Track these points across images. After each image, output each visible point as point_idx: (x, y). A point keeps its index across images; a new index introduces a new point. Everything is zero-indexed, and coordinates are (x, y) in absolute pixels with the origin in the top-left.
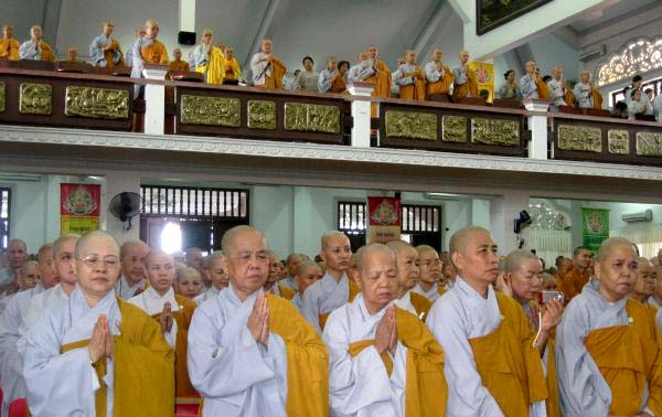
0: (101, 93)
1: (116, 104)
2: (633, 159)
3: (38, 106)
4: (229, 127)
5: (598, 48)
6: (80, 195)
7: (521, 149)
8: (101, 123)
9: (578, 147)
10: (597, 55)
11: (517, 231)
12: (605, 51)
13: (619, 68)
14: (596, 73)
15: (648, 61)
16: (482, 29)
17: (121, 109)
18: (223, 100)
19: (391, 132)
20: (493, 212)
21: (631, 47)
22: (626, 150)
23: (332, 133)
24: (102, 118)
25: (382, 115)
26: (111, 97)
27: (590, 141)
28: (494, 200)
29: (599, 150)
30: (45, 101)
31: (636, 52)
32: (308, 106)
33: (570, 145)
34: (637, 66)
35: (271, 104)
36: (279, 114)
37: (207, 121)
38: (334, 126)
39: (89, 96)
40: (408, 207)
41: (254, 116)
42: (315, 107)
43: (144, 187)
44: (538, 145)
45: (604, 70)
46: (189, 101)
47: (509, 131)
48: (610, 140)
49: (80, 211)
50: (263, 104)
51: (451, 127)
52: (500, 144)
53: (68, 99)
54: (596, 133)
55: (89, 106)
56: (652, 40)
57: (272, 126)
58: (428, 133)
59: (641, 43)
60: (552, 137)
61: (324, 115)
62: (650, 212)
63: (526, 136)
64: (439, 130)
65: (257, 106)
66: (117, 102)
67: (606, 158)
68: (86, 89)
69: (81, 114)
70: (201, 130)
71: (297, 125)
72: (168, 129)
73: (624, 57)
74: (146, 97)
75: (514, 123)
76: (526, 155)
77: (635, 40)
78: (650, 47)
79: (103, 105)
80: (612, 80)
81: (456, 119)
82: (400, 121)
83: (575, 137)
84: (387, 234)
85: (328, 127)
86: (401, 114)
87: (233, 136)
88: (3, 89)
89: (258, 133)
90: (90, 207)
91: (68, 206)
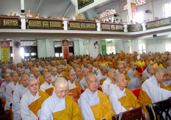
0: (12, 21)
1: (15, 23)
2: (115, 31)
4: (39, 27)
5: (100, 11)
6: (5, 43)
7: (95, 29)
9: (106, 29)
12: (101, 12)
13: (104, 15)
14: (100, 16)
15: (109, 13)
16: (79, 8)
17: (16, 24)
18: (38, 21)
19: (71, 27)
21: (106, 11)
22: (114, 29)
23: (60, 28)
24: (12, 26)
25: (70, 23)
26: (14, 22)
27: (108, 27)
29: (110, 29)
31: (107, 12)
32: (55, 22)
33: (104, 28)
34: (108, 14)
35: (48, 22)
36: (49, 24)
37: (35, 26)
38: (60, 26)
39: (9, 22)
40: (69, 42)
41: (44, 25)
42: (56, 22)
44: (99, 29)
45: (101, 15)
46: (31, 22)
47: (93, 26)
48: (111, 27)
49: (5, 46)
50: (46, 22)
51: (83, 25)
52: (92, 29)
53: (4, 22)
54: (109, 26)
55: (9, 24)
56: (110, 10)
57: (48, 26)
58: (78, 27)
59: (108, 10)
60: (101, 27)
61: (58, 24)
62: (112, 41)
63: (96, 27)
64: (80, 26)
65: (45, 22)
67: (111, 30)
68: (8, 20)
69: (8, 25)
70: (33, 28)
71: (53, 26)
72: (27, 28)
73: (105, 13)
74: (22, 21)
75: (94, 24)
76: (97, 30)
77: (107, 10)
78: (110, 11)
79: (12, 23)
80: (103, 17)
81: (83, 24)
82: (73, 25)
83: (105, 27)
84: (66, 48)
85: (59, 26)
86: (73, 23)
87: (40, 29)
89: (45, 28)
90: (7, 46)
91: (2, 46)
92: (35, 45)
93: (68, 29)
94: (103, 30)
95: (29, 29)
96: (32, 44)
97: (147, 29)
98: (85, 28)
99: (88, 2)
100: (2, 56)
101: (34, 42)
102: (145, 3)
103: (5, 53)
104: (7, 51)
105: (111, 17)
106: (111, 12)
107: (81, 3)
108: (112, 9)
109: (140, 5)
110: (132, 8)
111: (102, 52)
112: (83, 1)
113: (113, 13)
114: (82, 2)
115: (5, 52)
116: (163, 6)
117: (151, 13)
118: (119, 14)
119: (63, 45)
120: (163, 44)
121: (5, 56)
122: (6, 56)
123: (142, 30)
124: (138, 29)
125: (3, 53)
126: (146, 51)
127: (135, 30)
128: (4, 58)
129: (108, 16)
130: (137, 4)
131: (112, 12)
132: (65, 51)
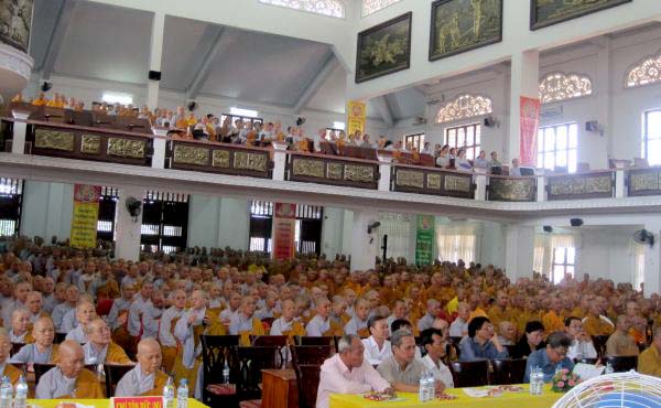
0: (129, 142)
1: (138, 150)
2: (442, 192)
3: (92, 149)
4: (202, 166)
5: (438, 96)
6: (87, 189)
7: (373, 184)
8: (127, 161)
9: (409, 184)
10: (437, 101)
11: (369, 231)
12: (443, 97)
13: (452, 112)
14: (437, 112)
15: (471, 109)
16: (359, 80)
17: (140, 152)
18: (199, 149)
19: (297, 171)
20: (355, 219)
21: (461, 98)
22: (439, 187)
23: (261, 171)
24: (128, 157)
25: (292, 161)
26: (134, 145)
27: (416, 181)
28: (357, 213)
30: (96, 146)
31: (464, 102)
32: (248, 155)
33: (403, 183)
34: (464, 112)
35: (227, 153)
36: (231, 159)
37: (189, 162)
38: (263, 167)
39: (122, 144)
41: (217, 159)
42: (253, 155)
45: (442, 111)
46: (179, 149)
47: (367, 173)
48: (429, 181)
49: (86, 199)
50: (223, 152)
51: (333, 170)
52: (361, 181)
53: (109, 145)
54: (419, 175)
55: (121, 150)
56: (475, 96)
57: (227, 166)
58: (318, 173)
59: (467, 97)
60: (393, 178)
61: (258, 160)
63: (377, 176)
64: (325, 171)
65: (219, 153)
66: (138, 148)
68: (120, 140)
69: (117, 154)
70: (185, 166)
71: (242, 165)
72: (166, 166)
73: (455, 105)
74: (155, 145)
75: (371, 169)
76: (376, 188)
77: (464, 94)
78: (473, 101)
79: (130, 149)
80: (447, 119)
81: (336, 165)
82: (302, 165)
83: (405, 178)
84: (287, 224)
85: (260, 167)
86: (303, 161)
87: (203, 171)
88: (72, 138)
89: (218, 170)
90: (93, 197)
91: (79, 196)
92: (180, 200)
93: (286, 178)
94: (399, 189)
95: (173, 168)
97: (551, 197)
98: (340, 177)
99: (390, 62)
100: (73, 227)
102: (589, 92)
103: (83, 220)
104: (90, 214)
105: (475, 125)
106: (477, 106)
107: (366, 62)
108: (480, 95)
109: (574, 99)
110: (522, 115)
111: (417, 253)
112: (374, 58)
113: (482, 113)
114: (371, 60)
115: (85, 217)
116: (643, 116)
117: (602, 135)
118: (500, 118)
119: (277, 216)
120: (629, 252)
121: (83, 231)
122: (85, 228)
123: (533, 199)
124: (524, 195)
125: (77, 219)
126: (575, 269)
127: (512, 197)
128: (79, 236)
129: (465, 119)
130: (564, 91)
131: (481, 107)
132: (283, 235)
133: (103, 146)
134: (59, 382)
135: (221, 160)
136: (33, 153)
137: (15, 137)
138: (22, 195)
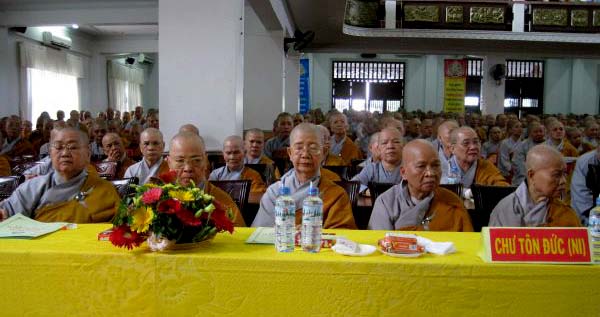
0: (489, 9)
1: (498, 16)
3: (456, 18)
4: (561, 26)
6: (455, 65)
8: (489, 27)
17: (500, 18)
18: (557, 11)
24: (491, 23)
26: (494, 12)
30: (459, 16)
35: (586, 12)
36: (590, 17)
37: (548, 23)
39: (483, 12)
41: (575, 19)
43: (508, 61)
46: (538, 12)
50: (580, 11)
53: (471, 14)
55: (483, 17)
57: (586, 25)
65: (577, 13)
66: (498, 14)
68: (481, 8)
69: (479, 22)
70: (544, 28)
72: (526, 29)
74: (514, 11)
79: (490, 16)
87: (562, 31)
88: (437, 11)
89: (577, 30)
90: (461, 73)
91: (449, 72)
92: (536, 76)
95: (532, 31)
96: (527, 71)
101: (536, 64)
103: (454, 93)
115: (454, 90)
121: (452, 99)
122: (456, 100)
125: (448, 92)
128: (450, 106)
133: (466, 15)
134: (403, 205)
135: (579, 20)
136: (403, 27)
137: (387, 15)
138: (404, 80)
